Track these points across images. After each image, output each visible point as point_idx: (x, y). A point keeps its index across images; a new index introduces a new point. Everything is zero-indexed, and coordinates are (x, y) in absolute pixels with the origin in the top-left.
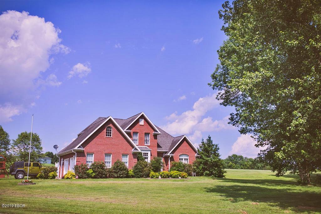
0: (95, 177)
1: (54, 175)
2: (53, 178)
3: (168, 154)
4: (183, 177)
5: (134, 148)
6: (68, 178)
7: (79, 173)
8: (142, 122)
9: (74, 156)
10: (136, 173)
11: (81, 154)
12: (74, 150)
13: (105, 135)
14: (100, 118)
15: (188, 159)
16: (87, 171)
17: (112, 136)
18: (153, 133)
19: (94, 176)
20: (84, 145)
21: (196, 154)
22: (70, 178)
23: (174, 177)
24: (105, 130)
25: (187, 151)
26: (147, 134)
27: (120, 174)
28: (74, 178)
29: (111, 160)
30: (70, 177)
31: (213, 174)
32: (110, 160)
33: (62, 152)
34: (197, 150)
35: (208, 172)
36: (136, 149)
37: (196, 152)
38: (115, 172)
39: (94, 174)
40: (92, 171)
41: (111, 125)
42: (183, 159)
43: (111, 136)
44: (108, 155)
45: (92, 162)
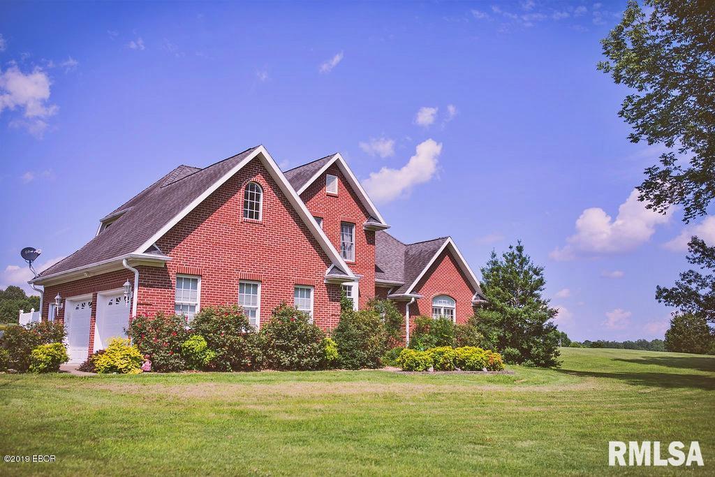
0: (216, 366)
1: (54, 357)
2: (51, 370)
3: (407, 293)
4: (494, 367)
5: (333, 266)
6: (113, 369)
7: (156, 349)
8: (333, 187)
9: (127, 284)
10: (347, 350)
11: (155, 276)
12: (129, 262)
13: (241, 214)
14: (181, 167)
15: (454, 311)
16: (187, 344)
17: (260, 219)
18: (365, 223)
19: (212, 361)
20: (166, 244)
21: (474, 297)
22: (120, 371)
23: (472, 368)
24: (240, 196)
25: (452, 286)
26: (347, 226)
27: (300, 357)
28: (138, 371)
29: (259, 305)
30: (121, 364)
31: (530, 357)
32: (255, 304)
33: (56, 271)
34: (479, 284)
35: (516, 351)
36: (338, 269)
37: (474, 292)
38: (282, 348)
39: (212, 354)
40: (205, 343)
41: (259, 179)
42: (440, 310)
43: (257, 217)
44: (248, 284)
45: (193, 307)
